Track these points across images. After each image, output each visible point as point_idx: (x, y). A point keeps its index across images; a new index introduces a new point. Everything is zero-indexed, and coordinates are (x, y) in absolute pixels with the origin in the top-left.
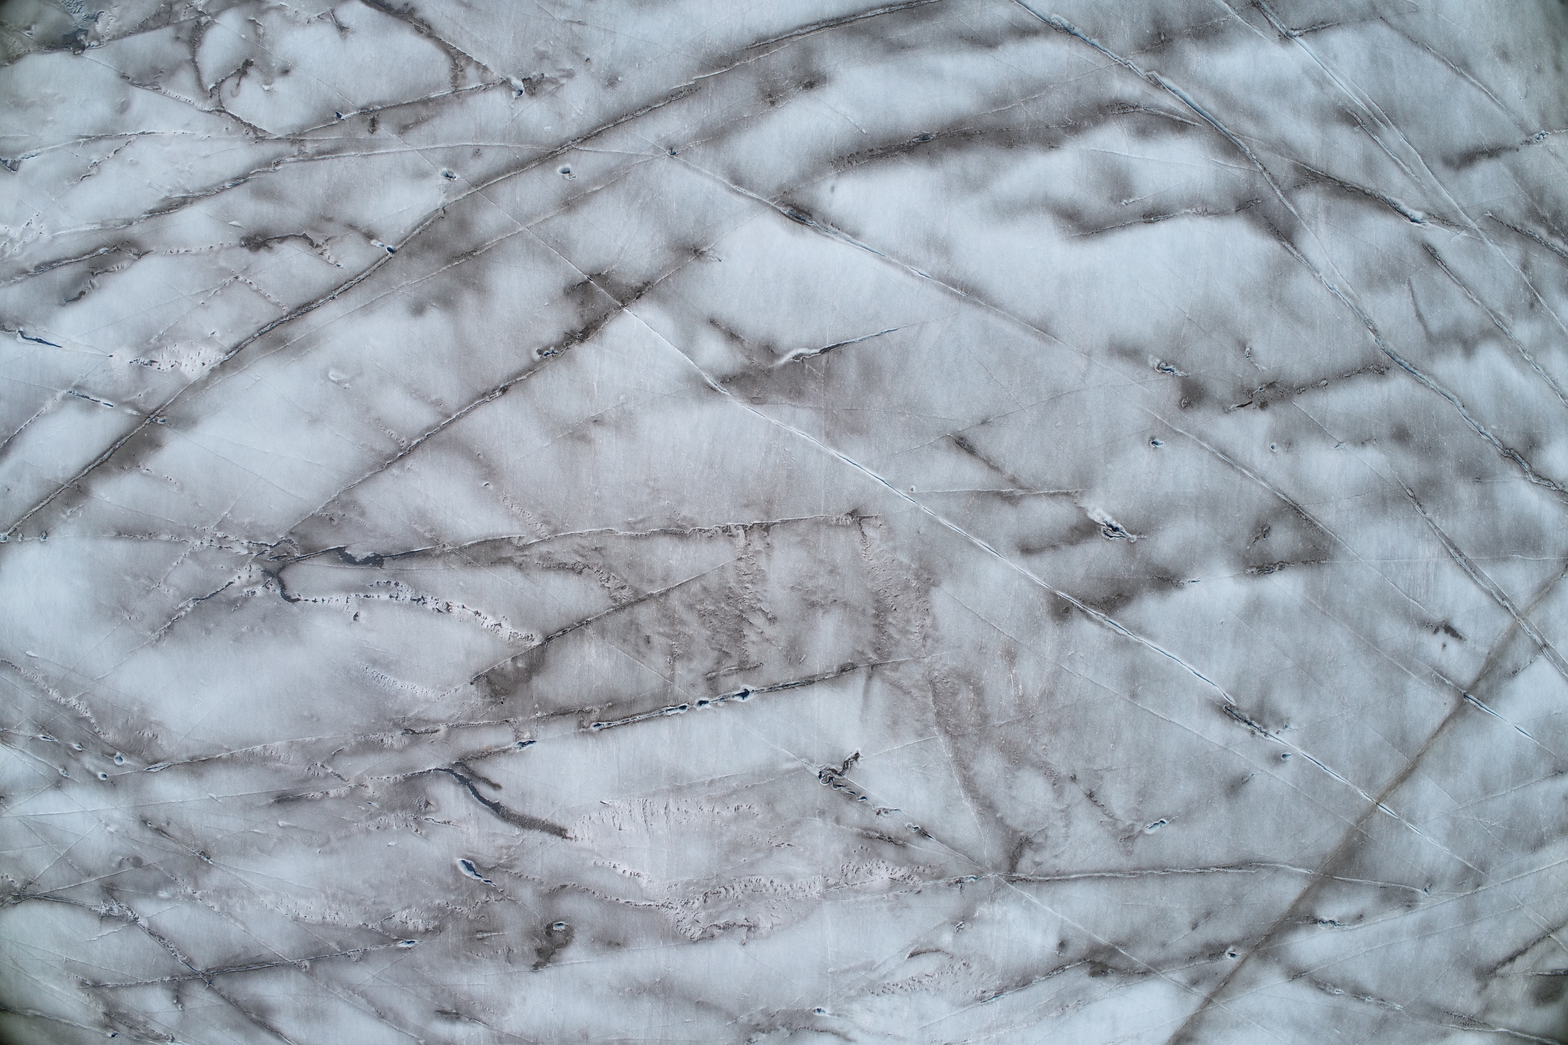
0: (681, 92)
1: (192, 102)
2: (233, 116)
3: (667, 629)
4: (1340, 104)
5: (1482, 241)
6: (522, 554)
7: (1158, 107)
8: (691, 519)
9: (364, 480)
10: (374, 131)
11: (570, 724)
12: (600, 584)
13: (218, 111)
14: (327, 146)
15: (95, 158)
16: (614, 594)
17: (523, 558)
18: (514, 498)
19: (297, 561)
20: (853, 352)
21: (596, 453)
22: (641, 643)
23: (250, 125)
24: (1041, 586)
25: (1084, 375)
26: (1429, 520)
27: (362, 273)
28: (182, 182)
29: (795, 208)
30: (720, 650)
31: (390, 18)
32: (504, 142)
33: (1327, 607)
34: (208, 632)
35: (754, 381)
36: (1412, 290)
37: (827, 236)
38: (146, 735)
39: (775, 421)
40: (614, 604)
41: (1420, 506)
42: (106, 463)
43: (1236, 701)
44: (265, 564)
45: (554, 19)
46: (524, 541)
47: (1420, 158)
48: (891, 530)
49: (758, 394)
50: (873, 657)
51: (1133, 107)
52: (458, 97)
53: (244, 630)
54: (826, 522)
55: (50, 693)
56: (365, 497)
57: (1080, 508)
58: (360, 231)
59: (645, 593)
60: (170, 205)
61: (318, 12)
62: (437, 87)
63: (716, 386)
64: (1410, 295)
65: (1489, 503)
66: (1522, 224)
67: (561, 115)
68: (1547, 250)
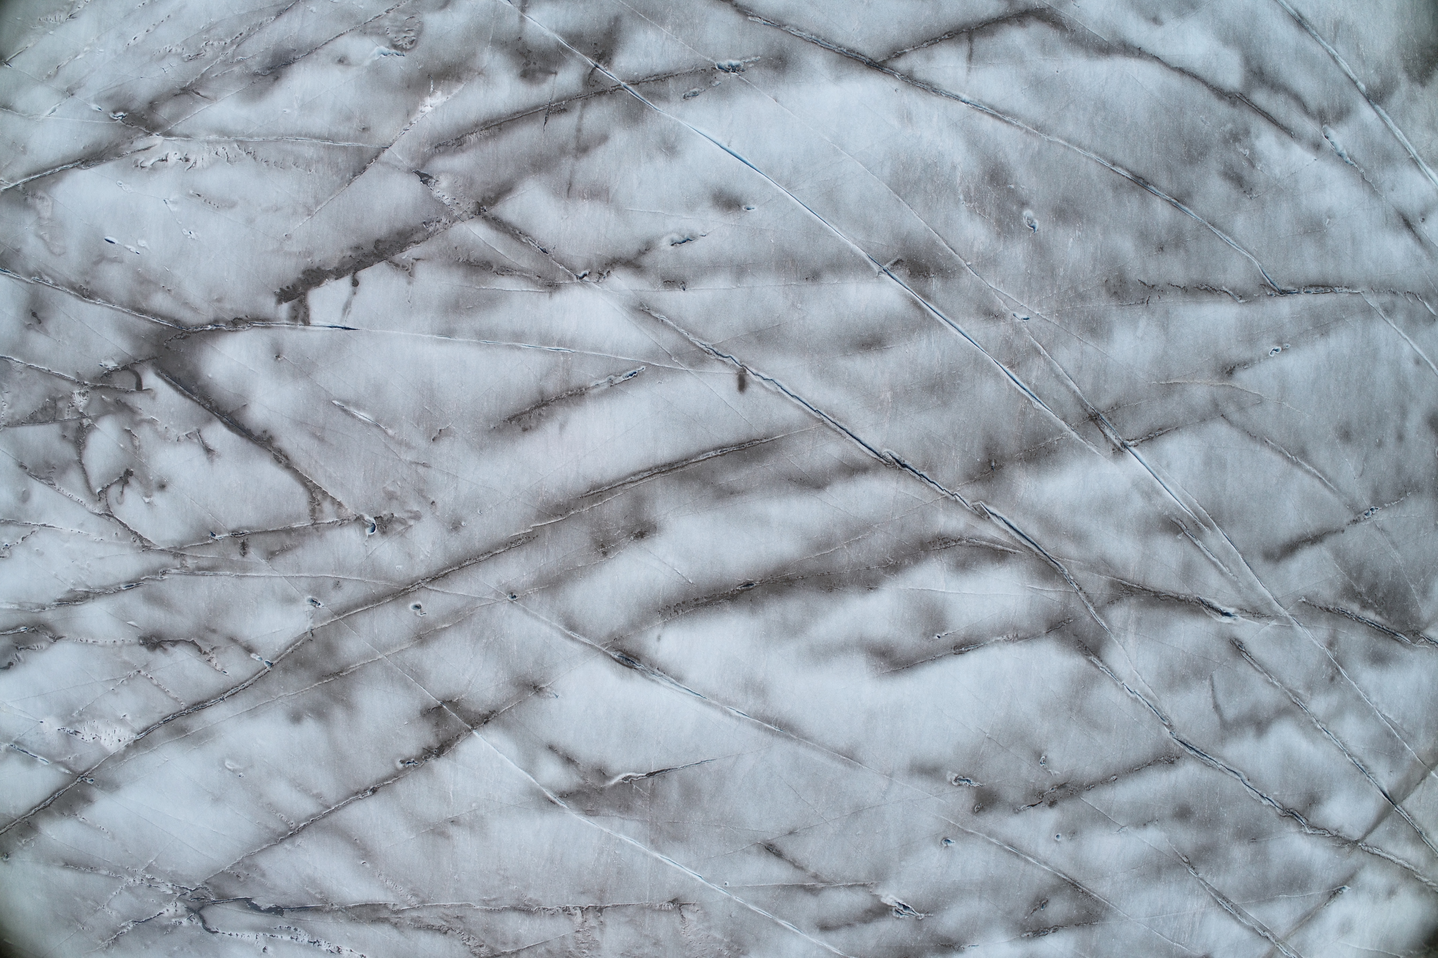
0: (520, 539)
1: (84, 502)
2: (120, 522)
4: (1166, 513)
5: (1291, 627)
6: (396, 916)
7: (980, 538)
8: (536, 901)
9: (262, 850)
10: (245, 554)
12: (462, 942)
13: (107, 515)
14: (205, 563)
15: (6, 541)
16: (475, 950)
17: (397, 920)
18: (388, 875)
19: (214, 904)
20: (676, 777)
21: (454, 847)
23: (136, 533)
24: (836, 954)
25: (885, 793)
26: (1201, 879)
27: (246, 681)
28: (84, 578)
29: (624, 653)
31: (251, 444)
32: (360, 577)
35: (588, 797)
36: (1213, 685)
37: (653, 681)
39: (606, 830)
41: (1194, 869)
42: (48, 808)
44: (188, 903)
45: (400, 460)
46: (397, 908)
47: (1240, 556)
48: (706, 914)
49: (592, 807)
51: (955, 541)
52: (317, 529)
53: (175, 948)
54: (651, 908)
56: (264, 862)
57: (875, 896)
58: (240, 645)
59: (499, 951)
60: (76, 597)
61: (185, 431)
62: (298, 518)
63: (556, 800)
64: (1210, 689)
65: (1261, 858)
66: (1335, 604)
67: (410, 556)
68: (1357, 624)
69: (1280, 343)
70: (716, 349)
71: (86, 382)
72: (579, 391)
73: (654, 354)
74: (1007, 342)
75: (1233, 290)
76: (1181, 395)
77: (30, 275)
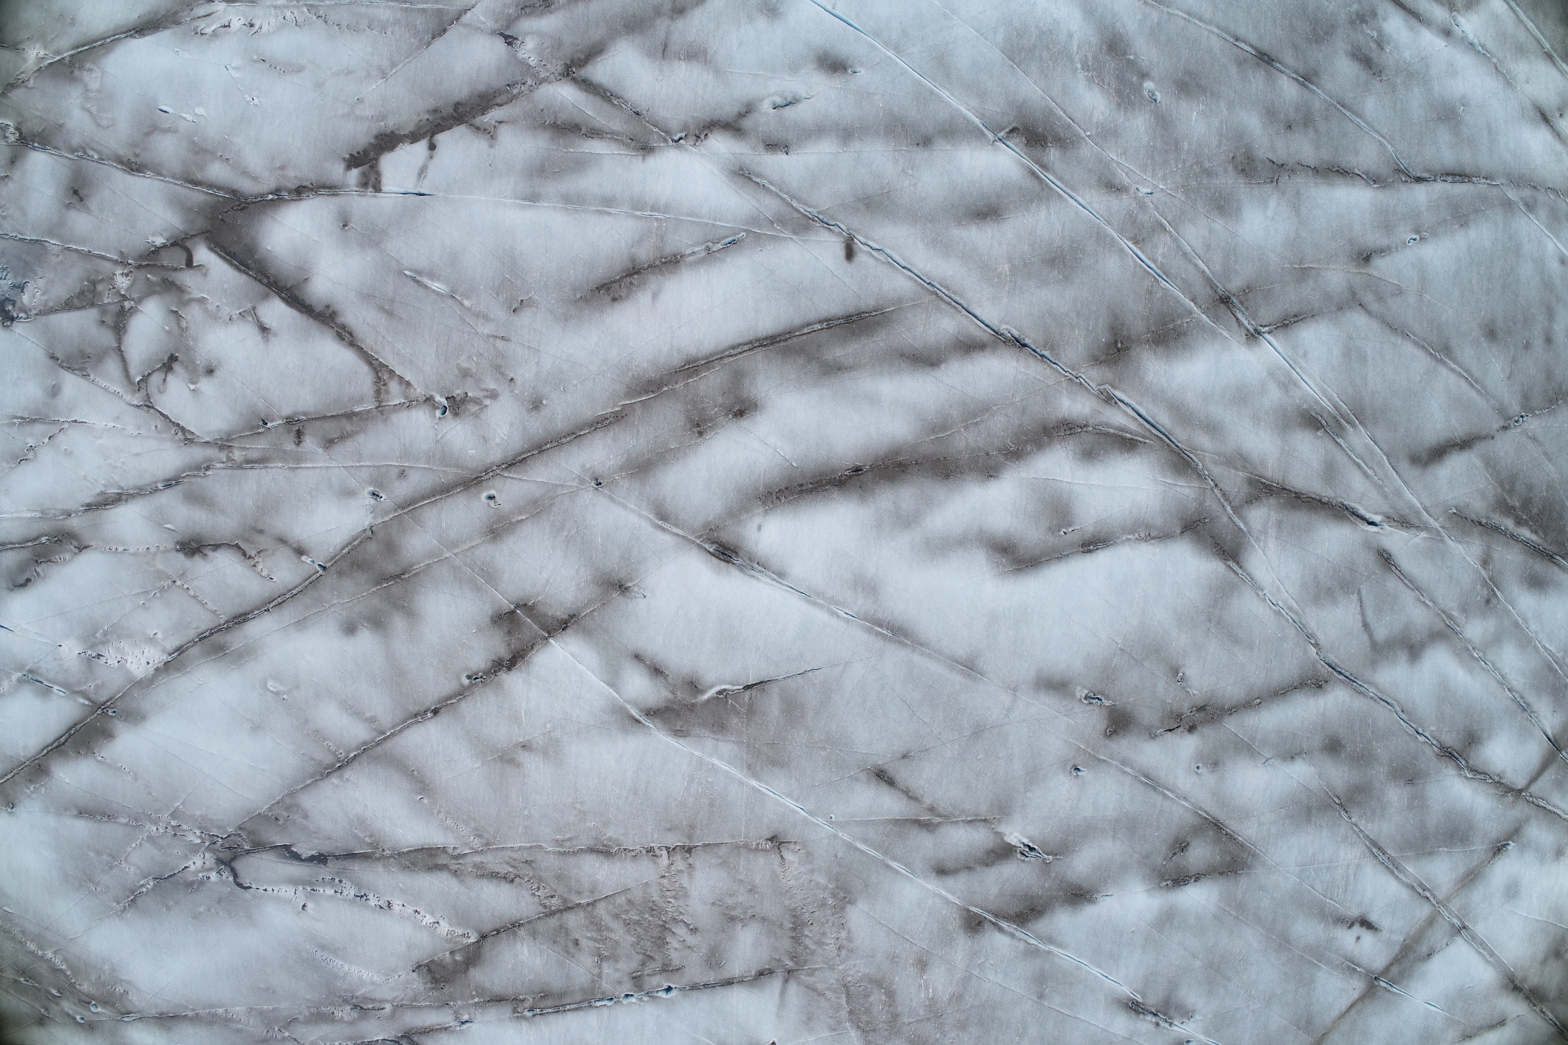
0: (607, 419)
1: (121, 394)
2: (161, 413)
3: (594, 934)
4: (1305, 406)
5: (1442, 541)
6: (456, 862)
7: (1108, 425)
8: (617, 840)
9: (306, 787)
10: (300, 442)
11: (506, 1010)
12: (530, 892)
13: (147, 406)
14: (255, 455)
15: (31, 442)
16: (544, 902)
17: (458, 866)
18: (448, 812)
19: (247, 854)
20: (776, 689)
21: (524, 776)
22: (570, 945)
23: (178, 425)
24: (954, 903)
25: (1009, 710)
26: (1355, 824)
27: (294, 588)
28: (116, 478)
29: (720, 545)
30: (644, 954)
31: (311, 321)
32: (428, 464)
33: (1240, 912)
34: (169, 908)
35: (678, 715)
36: (1361, 600)
37: (753, 576)
38: (117, 990)
39: (698, 753)
40: (544, 911)
41: (1347, 812)
42: (63, 746)
43: (1143, 998)
44: (217, 853)
45: (477, 333)
46: (458, 851)
47: (1385, 458)
48: (809, 854)
49: (682, 727)
50: (790, 964)
51: (1081, 427)
52: (382, 413)
53: (201, 909)
54: (746, 847)
55: (28, 945)
56: (307, 801)
57: (997, 833)
58: (290, 546)
59: (573, 902)
60: (106, 500)
61: (239, 309)
62: (361, 400)
63: (641, 719)
64: (1359, 605)
65: (1419, 803)
66: (1488, 518)
67: (485, 440)
68: (1512, 542)
69: (1418, 232)
70: (821, 217)
71: (130, 262)
72: (674, 258)
73: (755, 220)
74: (1131, 216)
75: (1366, 174)
76: (1316, 281)
77: (73, 151)
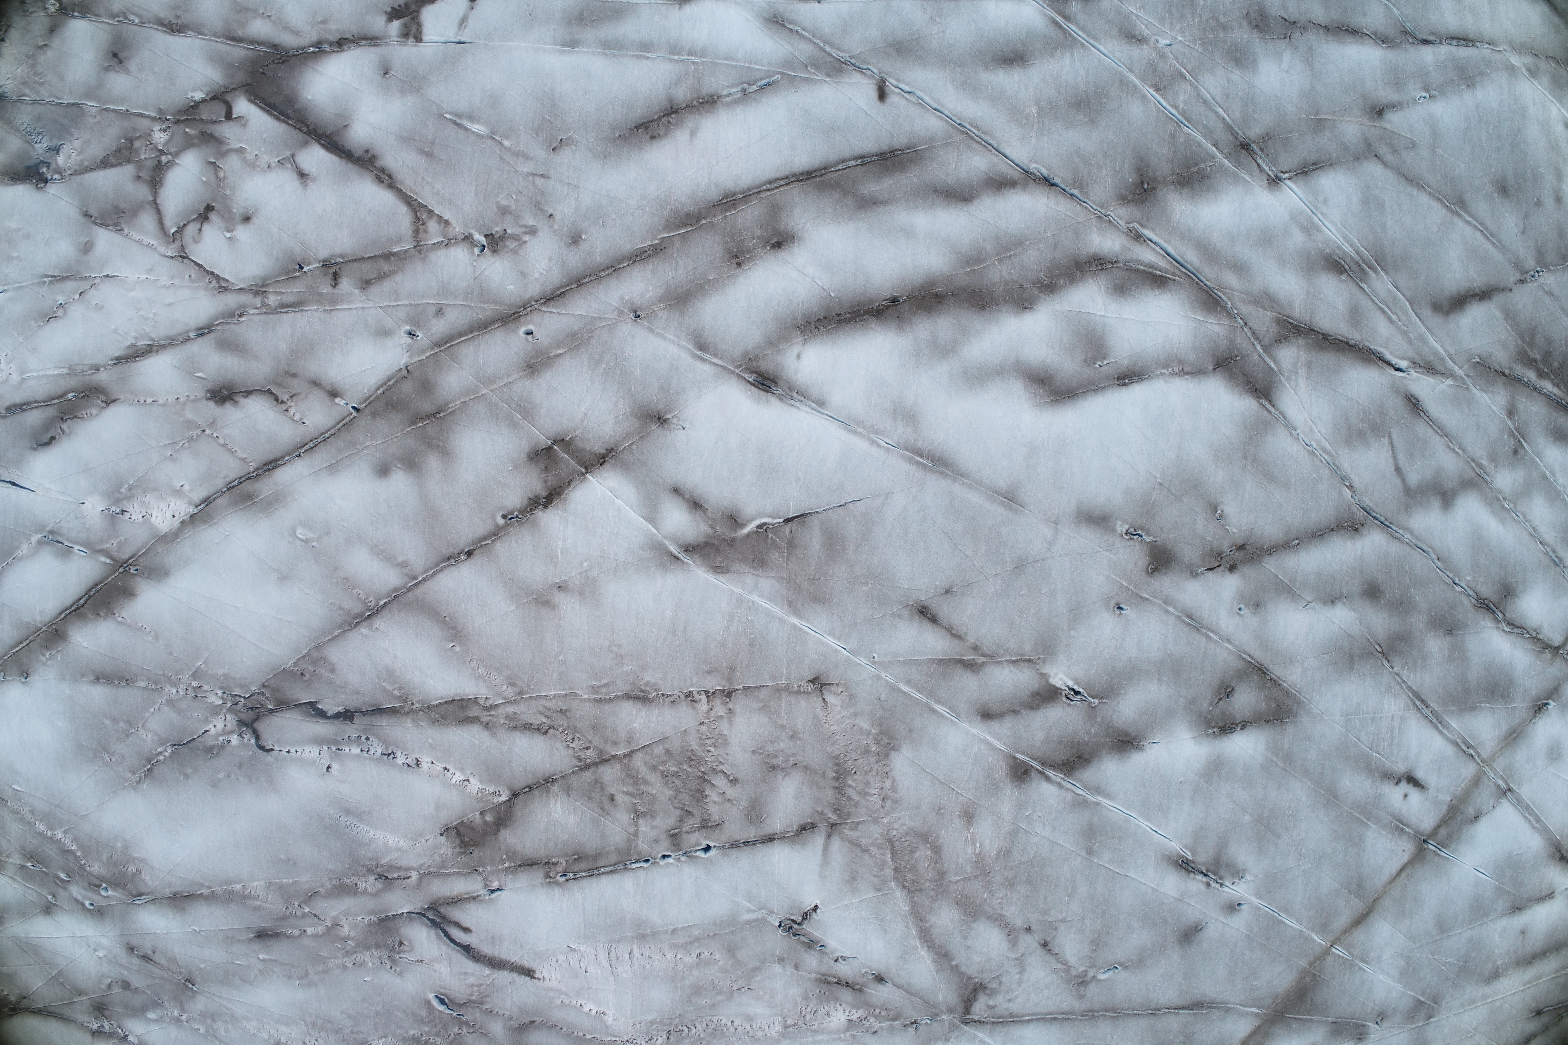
0: (646, 252)
1: (155, 246)
2: (195, 263)
3: (630, 789)
4: (1328, 251)
5: (1468, 389)
6: (488, 713)
7: (1137, 261)
8: (655, 684)
9: (334, 638)
10: (336, 284)
11: (537, 875)
12: (565, 744)
13: (181, 256)
14: (289, 299)
15: (61, 299)
16: (579, 754)
17: (490, 718)
18: (481, 660)
19: (271, 713)
20: (817, 522)
22: (606, 800)
23: (212, 273)
24: (1001, 750)
25: (1050, 544)
26: (1397, 674)
27: (327, 431)
28: (147, 330)
29: (759, 375)
30: (683, 809)
31: (350, 165)
32: (466, 301)
33: (1288, 763)
34: (187, 776)
35: (717, 550)
36: (1391, 443)
37: (792, 405)
38: (130, 869)
39: (738, 590)
40: (579, 764)
41: (1389, 661)
42: (82, 609)
43: (1193, 855)
44: (239, 714)
45: (516, 171)
46: (490, 702)
47: (1408, 304)
48: (852, 697)
49: (721, 563)
50: (833, 817)
51: (1112, 263)
52: (420, 252)
53: (221, 776)
54: (788, 689)
55: (37, 825)
56: (334, 654)
57: (1042, 674)
58: (324, 389)
59: (608, 753)
60: (137, 353)
61: (278, 157)
62: (399, 241)
63: (680, 556)
64: (1390, 448)
65: (1459, 654)
66: (1511, 369)
67: (523, 275)
68: (1535, 394)
69: (1427, 90)
70: (853, 61)
71: (168, 117)
72: (710, 98)
73: (789, 63)
74: (1151, 65)
75: (1375, 34)
76: (1332, 132)
77: (113, 16)
